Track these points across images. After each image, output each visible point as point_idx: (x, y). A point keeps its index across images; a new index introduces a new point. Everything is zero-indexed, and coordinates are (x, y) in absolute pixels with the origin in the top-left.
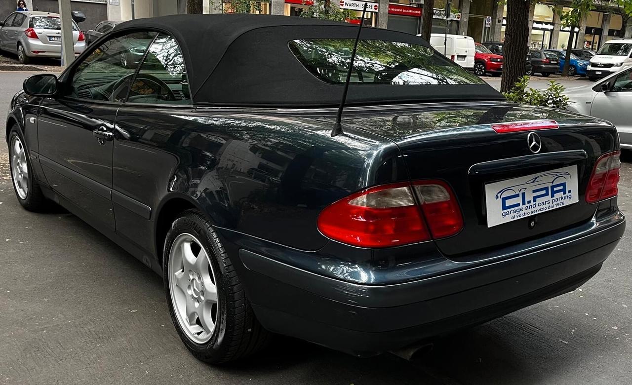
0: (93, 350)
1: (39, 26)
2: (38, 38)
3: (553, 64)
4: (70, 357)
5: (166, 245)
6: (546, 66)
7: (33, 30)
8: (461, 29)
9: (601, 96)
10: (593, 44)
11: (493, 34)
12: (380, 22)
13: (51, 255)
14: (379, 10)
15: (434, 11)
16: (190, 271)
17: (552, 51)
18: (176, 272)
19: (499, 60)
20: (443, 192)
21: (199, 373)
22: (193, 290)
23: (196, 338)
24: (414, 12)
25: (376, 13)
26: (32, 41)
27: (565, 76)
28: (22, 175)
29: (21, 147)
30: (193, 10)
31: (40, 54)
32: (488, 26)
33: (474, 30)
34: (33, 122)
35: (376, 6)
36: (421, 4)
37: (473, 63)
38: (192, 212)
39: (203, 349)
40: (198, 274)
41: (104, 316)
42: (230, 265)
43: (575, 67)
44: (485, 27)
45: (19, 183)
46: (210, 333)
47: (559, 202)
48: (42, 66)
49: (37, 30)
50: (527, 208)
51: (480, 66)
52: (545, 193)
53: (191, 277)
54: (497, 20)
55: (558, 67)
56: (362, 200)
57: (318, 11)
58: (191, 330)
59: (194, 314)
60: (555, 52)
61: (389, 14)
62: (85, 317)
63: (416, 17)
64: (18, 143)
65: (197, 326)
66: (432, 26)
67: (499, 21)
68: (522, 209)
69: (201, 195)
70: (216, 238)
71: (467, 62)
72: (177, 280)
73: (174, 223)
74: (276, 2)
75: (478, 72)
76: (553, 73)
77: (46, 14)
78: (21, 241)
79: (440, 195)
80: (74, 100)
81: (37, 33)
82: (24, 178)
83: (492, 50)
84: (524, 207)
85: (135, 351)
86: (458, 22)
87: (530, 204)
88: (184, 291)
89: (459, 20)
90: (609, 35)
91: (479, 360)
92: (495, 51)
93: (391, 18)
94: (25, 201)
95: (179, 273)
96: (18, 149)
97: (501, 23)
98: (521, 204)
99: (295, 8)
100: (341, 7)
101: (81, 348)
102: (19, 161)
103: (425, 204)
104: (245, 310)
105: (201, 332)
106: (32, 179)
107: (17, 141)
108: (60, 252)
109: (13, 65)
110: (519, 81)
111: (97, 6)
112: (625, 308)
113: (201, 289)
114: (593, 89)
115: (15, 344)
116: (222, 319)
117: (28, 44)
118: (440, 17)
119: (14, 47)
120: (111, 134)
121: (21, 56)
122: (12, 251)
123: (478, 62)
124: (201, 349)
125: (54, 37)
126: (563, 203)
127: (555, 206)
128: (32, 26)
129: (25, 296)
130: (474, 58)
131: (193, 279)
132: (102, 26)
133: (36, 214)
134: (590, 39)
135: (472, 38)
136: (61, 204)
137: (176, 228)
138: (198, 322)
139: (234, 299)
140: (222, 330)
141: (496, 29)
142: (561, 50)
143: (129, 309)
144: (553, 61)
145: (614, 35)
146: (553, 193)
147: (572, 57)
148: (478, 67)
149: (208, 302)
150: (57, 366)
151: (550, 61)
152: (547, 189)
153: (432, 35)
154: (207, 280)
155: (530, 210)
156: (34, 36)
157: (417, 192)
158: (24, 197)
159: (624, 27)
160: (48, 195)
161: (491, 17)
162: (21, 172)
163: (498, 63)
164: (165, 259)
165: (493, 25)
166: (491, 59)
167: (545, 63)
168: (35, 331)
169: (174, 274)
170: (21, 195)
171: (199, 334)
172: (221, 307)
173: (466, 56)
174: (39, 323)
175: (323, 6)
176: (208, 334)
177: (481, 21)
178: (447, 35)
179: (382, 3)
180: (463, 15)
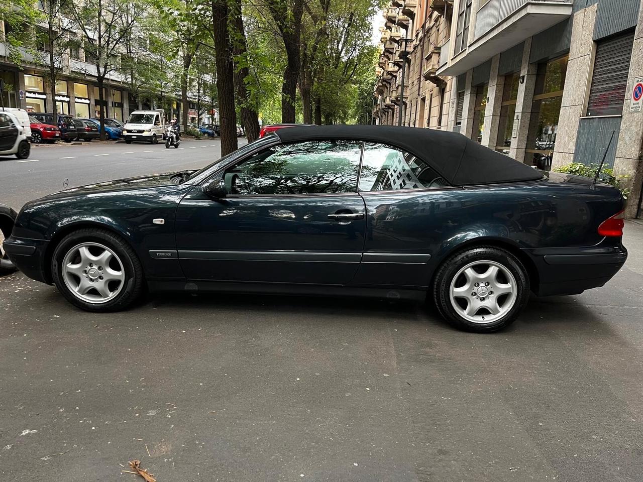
3: (94, 131)
6: (89, 133)
32: (22, 98)
37: (30, 133)
40: (486, 282)
43: (109, 133)
51: (35, 135)
55: (98, 133)
58: (475, 319)
59: (480, 307)
75: (35, 140)
76: (95, 139)
97: (25, 96)
105: (483, 317)
107: (83, 249)
113: (489, 291)
123: (34, 131)
130: (30, 128)
131: (481, 287)
135: (25, 111)
144: (94, 128)
151: (91, 128)
161: (23, 91)
163: (53, 132)
166: (46, 129)
167: (88, 131)
169: (453, 291)
173: (23, 127)
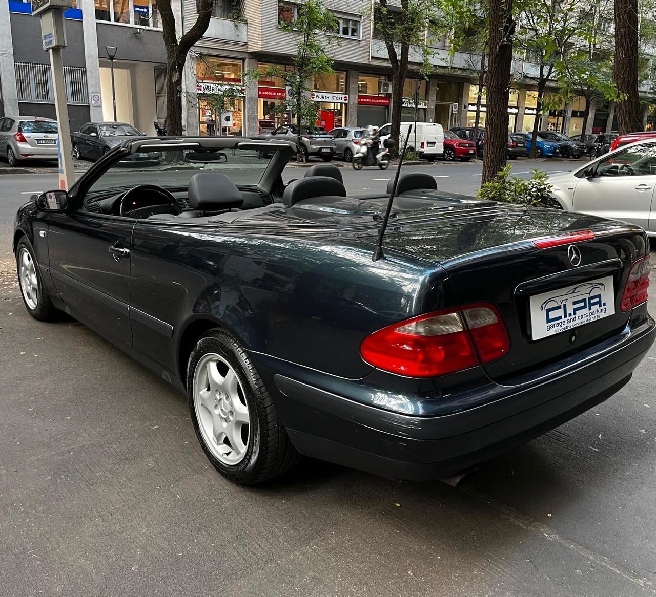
0: (122, 472)
1: (27, 130)
2: (26, 141)
3: (519, 147)
4: (100, 481)
5: (190, 365)
6: (514, 149)
7: (21, 134)
8: (429, 116)
9: (584, 182)
10: (557, 125)
11: (459, 119)
12: (350, 112)
13: (66, 368)
14: (349, 101)
15: (404, 100)
16: (217, 390)
17: (519, 134)
18: (201, 391)
19: (467, 145)
20: (491, 315)
21: (231, 496)
22: (220, 410)
23: (225, 458)
24: (382, 101)
25: (346, 104)
26: (20, 145)
27: (532, 158)
28: (32, 286)
29: (29, 259)
30: (173, 109)
31: (29, 157)
32: (455, 112)
33: (440, 116)
34: (43, 236)
35: (346, 97)
36: (389, 94)
37: (443, 149)
38: (218, 332)
39: (233, 470)
40: (226, 394)
41: (127, 434)
42: (262, 387)
43: (542, 149)
44: (452, 114)
45: (28, 294)
46: (241, 455)
47: (595, 315)
48: (31, 169)
49: (25, 135)
50: (569, 321)
51: (449, 152)
52: (583, 305)
53: (218, 397)
54: (463, 106)
55: (524, 149)
56: (411, 329)
57: (291, 105)
58: (219, 450)
59: (221, 434)
60: (521, 135)
61: (358, 104)
62: (109, 435)
63: (385, 106)
64: (25, 255)
65: (225, 445)
66: (402, 115)
67: (465, 107)
68: (563, 323)
69: (225, 313)
70: (246, 359)
71: (436, 149)
72: (203, 399)
73: (198, 343)
74: (250, 98)
75: (447, 158)
77: (33, 119)
78: (35, 354)
79: (487, 318)
80: (84, 214)
81: (25, 138)
82: (34, 289)
83: (460, 136)
84: (566, 320)
85: (163, 472)
86: (425, 109)
87: (571, 317)
88: (210, 410)
89: (426, 107)
90: (572, 116)
91: (511, 473)
92: (462, 136)
93: (360, 108)
94: (35, 311)
95: (204, 392)
96: (26, 261)
97: (467, 109)
98: (563, 317)
99: (267, 102)
100: (313, 99)
101: (110, 471)
102: (27, 272)
103: (473, 329)
104: (278, 432)
105: (230, 452)
106: (43, 291)
107: (25, 253)
108: (75, 364)
109: (4, 168)
110: (502, 170)
111: (81, 107)
112: (648, 408)
113: (229, 409)
114: (575, 175)
115: (43, 468)
116: (255, 442)
117: (17, 148)
118: (409, 106)
119: (3, 151)
120: (128, 251)
121: (11, 159)
122: (27, 365)
123: (447, 148)
124: (231, 470)
125: (42, 140)
126: (599, 316)
127: (592, 319)
128: (20, 130)
129: (47, 414)
130: (443, 144)
131: (221, 399)
132: (87, 127)
133: (47, 324)
134: (554, 120)
135: (441, 125)
136: (72, 315)
137: (201, 348)
138: (227, 441)
139: (267, 421)
140: (255, 453)
141: (462, 115)
142: (527, 133)
143: (151, 425)
144: (520, 143)
145: (577, 116)
146: (591, 305)
147: (538, 139)
148: (447, 153)
149: (238, 423)
150: (89, 492)
151: (517, 144)
152: (584, 300)
153: (402, 123)
154: (236, 400)
155: (571, 324)
156: (23, 140)
157: (466, 317)
158: (34, 308)
159: (588, 108)
160: (58, 306)
161: (457, 104)
162: (30, 283)
163: (467, 148)
164: (189, 378)
165: (459, 111)
166: (460, 144)
167: (512, 146)
168: (62, 454)
169: (198, 393)
170: (31, 305)
171: (228, 454)
172: (253, 429)
173: (435, 143)
174: (65, 444)
175: (295, 100)
176: (238, 454)
177: (447, 108)
178: (417, 123)
179: (352, 94)
180: (429, 103)
